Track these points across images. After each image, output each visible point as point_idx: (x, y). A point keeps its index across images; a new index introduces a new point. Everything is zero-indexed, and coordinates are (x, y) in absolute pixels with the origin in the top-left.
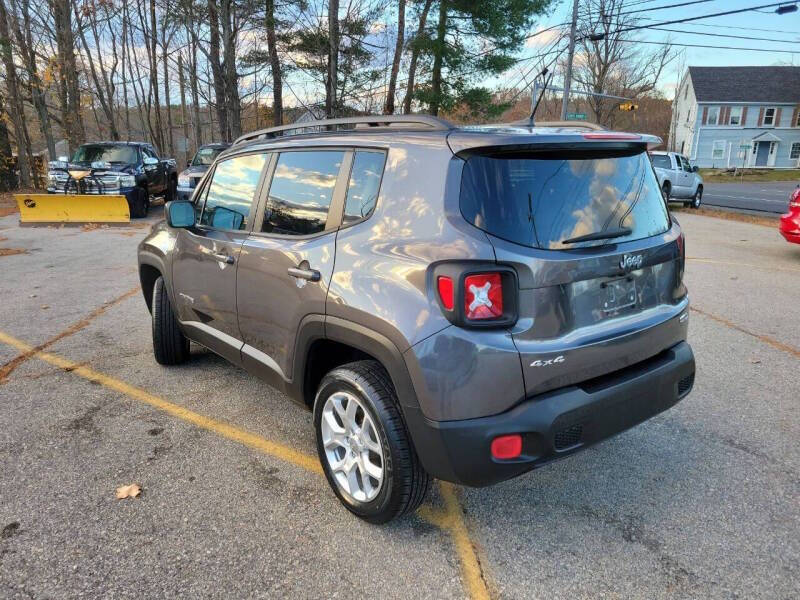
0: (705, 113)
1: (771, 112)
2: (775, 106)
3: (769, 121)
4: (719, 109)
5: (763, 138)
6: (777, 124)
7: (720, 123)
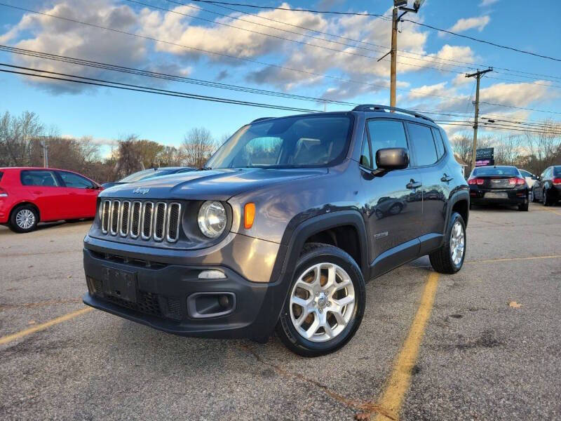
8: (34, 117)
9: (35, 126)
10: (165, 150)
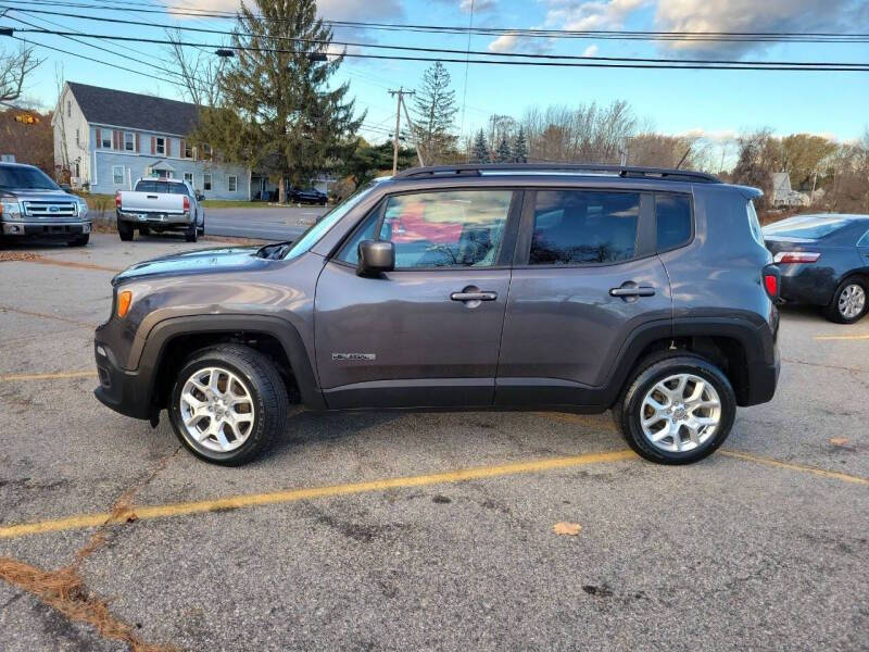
0: (98, 136)
1: (160, 142)
2: (163, 135)
3: (161, 150)
4: (112, 132)
5: (160, 167)
6: (168, 154)
7: (115, 147)
8: (625, 108)
9: (624, 121)
10: (839, 152)
